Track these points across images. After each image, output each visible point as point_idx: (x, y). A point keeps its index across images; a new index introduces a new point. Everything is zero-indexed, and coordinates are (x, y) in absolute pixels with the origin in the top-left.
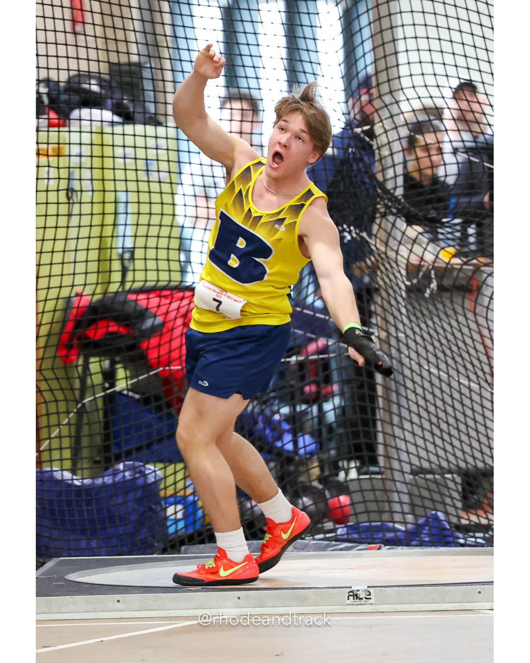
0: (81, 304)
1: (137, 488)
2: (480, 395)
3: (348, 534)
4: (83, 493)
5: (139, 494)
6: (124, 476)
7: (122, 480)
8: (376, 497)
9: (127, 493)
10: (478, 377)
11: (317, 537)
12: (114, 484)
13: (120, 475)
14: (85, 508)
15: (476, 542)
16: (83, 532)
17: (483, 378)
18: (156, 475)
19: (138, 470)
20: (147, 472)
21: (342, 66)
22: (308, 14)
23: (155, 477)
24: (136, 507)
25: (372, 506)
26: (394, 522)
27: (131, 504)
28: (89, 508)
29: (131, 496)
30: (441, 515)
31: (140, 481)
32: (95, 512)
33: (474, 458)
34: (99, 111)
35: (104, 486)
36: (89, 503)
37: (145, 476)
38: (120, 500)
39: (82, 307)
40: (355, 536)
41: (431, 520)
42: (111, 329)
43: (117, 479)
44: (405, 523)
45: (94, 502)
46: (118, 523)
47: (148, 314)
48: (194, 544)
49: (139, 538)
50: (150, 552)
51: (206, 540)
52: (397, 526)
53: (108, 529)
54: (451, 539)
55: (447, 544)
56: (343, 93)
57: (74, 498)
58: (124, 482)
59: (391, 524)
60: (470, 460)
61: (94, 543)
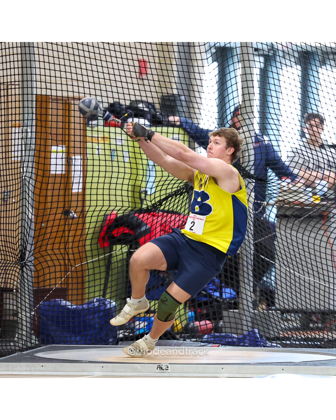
0: (111, 219)
1: (100, 311)
2: (280, 270)
3: (208, 338)
4: (71, 313)
5: (101, 314)
6: (94, 305)
7: (93, 307)
8: (236, 321)
9: (95, 313)
10: (279, 261)
11: (192, 340)
12: (89, 309)
13: (93, 304)
14: (71, 320)
15: (271, 345)
16: (74, 333)
17: (282, 262)
18: (110, 304)
19: (102, 302)
20: (106, 303)
21: (217, 100)
22: (199, 73)
23: (110, 306)
24: (99, 321)
25: (233, 325)
26: (232, 333)
27: (97, 319)
28: (73, 320)
29: (96, 315)
30: (256, 331)
31: (102, 308)
32: (76, 322)
33: (293, 304)
34: (138, 119)
35: (83, 309)
36: (74, 318)
37: (105, 305)
38: (91, 317)
39: (112, 219)
40: (212, 339)
41: (251, 333)
42: (125, 232)
43: (90, 306)
44: (237, 334)
45: (76, 318)
46: (88, 329)
47: (143, 224)
48: (128, 341)
49: (98, 337)
50: (104, 343)
51: (135, 339)
52: (233, 335)
53: (83, 332)
54: (259, 343)
55: (257, 346)
56: (217, 114)
57: (66, 315)
58: (94, 308)
59: (230, 334)
60: (291, 305)
61: (78, 339)
